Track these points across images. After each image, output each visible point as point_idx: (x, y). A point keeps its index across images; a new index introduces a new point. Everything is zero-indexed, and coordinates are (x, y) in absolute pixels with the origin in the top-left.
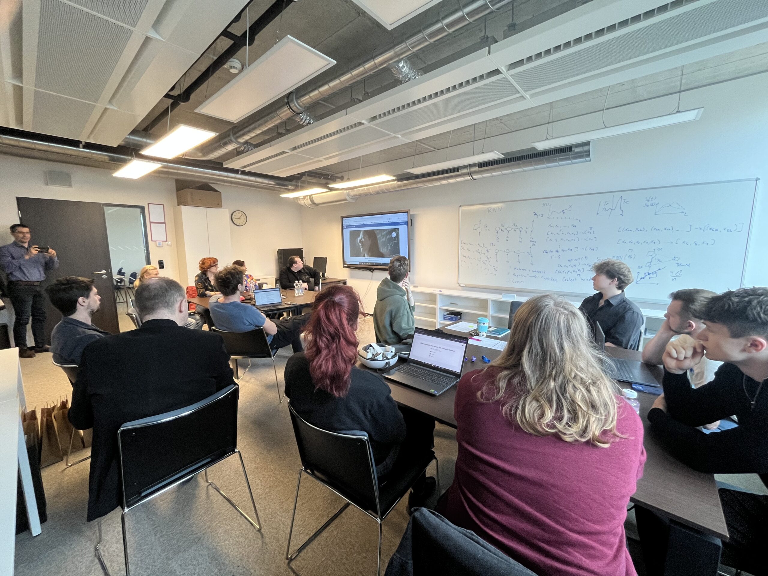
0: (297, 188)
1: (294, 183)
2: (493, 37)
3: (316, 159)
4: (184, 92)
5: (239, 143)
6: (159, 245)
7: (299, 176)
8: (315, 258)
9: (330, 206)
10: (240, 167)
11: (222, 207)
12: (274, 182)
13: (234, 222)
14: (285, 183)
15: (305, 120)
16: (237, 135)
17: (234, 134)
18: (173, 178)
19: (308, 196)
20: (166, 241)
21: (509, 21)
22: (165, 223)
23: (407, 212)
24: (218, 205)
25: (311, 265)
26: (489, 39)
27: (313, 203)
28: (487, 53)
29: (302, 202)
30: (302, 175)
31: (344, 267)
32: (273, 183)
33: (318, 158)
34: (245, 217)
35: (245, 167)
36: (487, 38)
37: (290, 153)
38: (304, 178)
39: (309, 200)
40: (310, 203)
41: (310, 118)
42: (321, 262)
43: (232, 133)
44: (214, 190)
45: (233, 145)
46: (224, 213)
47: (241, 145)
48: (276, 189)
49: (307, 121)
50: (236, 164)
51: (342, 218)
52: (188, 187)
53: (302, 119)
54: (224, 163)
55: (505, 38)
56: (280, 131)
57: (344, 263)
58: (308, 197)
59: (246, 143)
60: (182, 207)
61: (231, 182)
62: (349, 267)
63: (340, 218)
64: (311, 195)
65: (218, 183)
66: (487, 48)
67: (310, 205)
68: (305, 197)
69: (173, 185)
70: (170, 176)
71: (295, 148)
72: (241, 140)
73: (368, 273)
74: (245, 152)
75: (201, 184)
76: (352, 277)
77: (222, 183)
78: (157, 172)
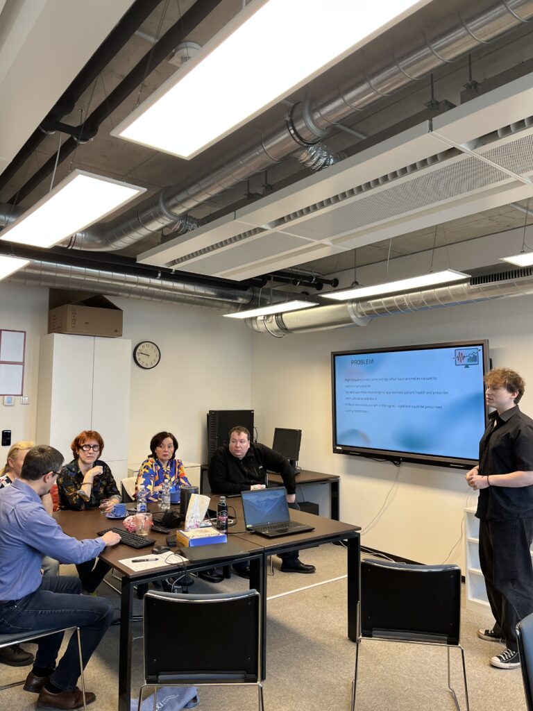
0: (253, 304)
1: (248, 293)
2: (447, 102)
3: (317, 242)
4: (87, 121)
5: (175, 215)
6: (9, 402)
7: (261, 280)
8: (277, 430)
9: (313, 332)
10: (167, 264)
11: (121, 335)
12: (213, 291)
13: (139, 362)
14: (232, 292)
15: (319, 158)
16: (173, 202)
17: (167, 200)
18: (48, 286)
19: (273, 315)
20: (22, 395)
21: (467, 80)
22: (23, 364)
23: (482, 345)
24: (116, 332)
25: (269, 444)
26: (441, 105)
27: (283, 328)
28: (428, 128)
29: (261, 327)
30: (264, 278)
31: (335, 451)
32: (213, 294)
33: (319, 239)
34: (158, 354)
35: (174, 262)
36: (438, 103)
37: (271, 231)
38: (267, 285)
39: (274, 322)
40: (276, 327)
41: (328, 154)
42: (289, 439)
43: (163, 197)
44: (112, 306)
45: (161, 220)
46: (124, 346)
47: (176, 219)
48: (216, 304)
49: (322, 161)
50: (159, 258)
51: (335, 355)
52: (69, 302)
53: (313, 157)
54: (138, 257)
55: (462, 103)
56: (253, 191)
57: (335, 443)
58: (274, 317)
59: (185, 216)
60: (56, 335)
61: (142, 293)
62: (347, 451)
63: (330, 355)
64: (281, 314)
65: (120, 294)
66: (428, 121)
67: (276, 331)
68: (268, 316)
69: (44, 298)
70: (43, 283)
71: (281, 221)
72: (179, 211)
73: (389, 466)
74: (180, 235)
75: (92, 296)
76: (351, 472)
77: (127, 295)
78: (18, 275)
